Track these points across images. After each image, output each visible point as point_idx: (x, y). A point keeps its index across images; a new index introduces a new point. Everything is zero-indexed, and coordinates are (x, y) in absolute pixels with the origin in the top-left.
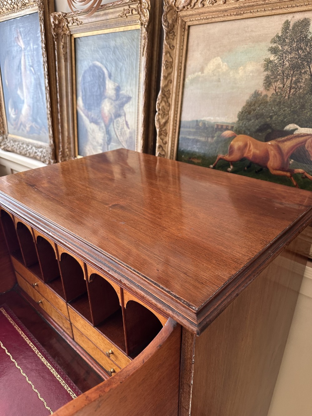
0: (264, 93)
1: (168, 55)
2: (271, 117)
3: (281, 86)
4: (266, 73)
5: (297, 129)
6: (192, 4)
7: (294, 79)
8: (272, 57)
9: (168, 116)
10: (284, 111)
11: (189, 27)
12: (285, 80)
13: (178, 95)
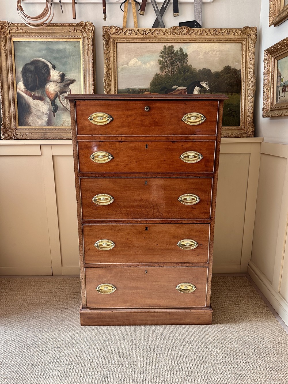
0: (161, 74)
1: (107, 55)
2: (166, 84)
3: (168, 71)
4: (160, 65)
5: (177, 87)
6: (119, 33)
7: (172, 68)
8: (161, 59)
9: (110, 87)
10: (171, 81)
11: (117, 43)
12: (169, 68)
13: (115, 76)
